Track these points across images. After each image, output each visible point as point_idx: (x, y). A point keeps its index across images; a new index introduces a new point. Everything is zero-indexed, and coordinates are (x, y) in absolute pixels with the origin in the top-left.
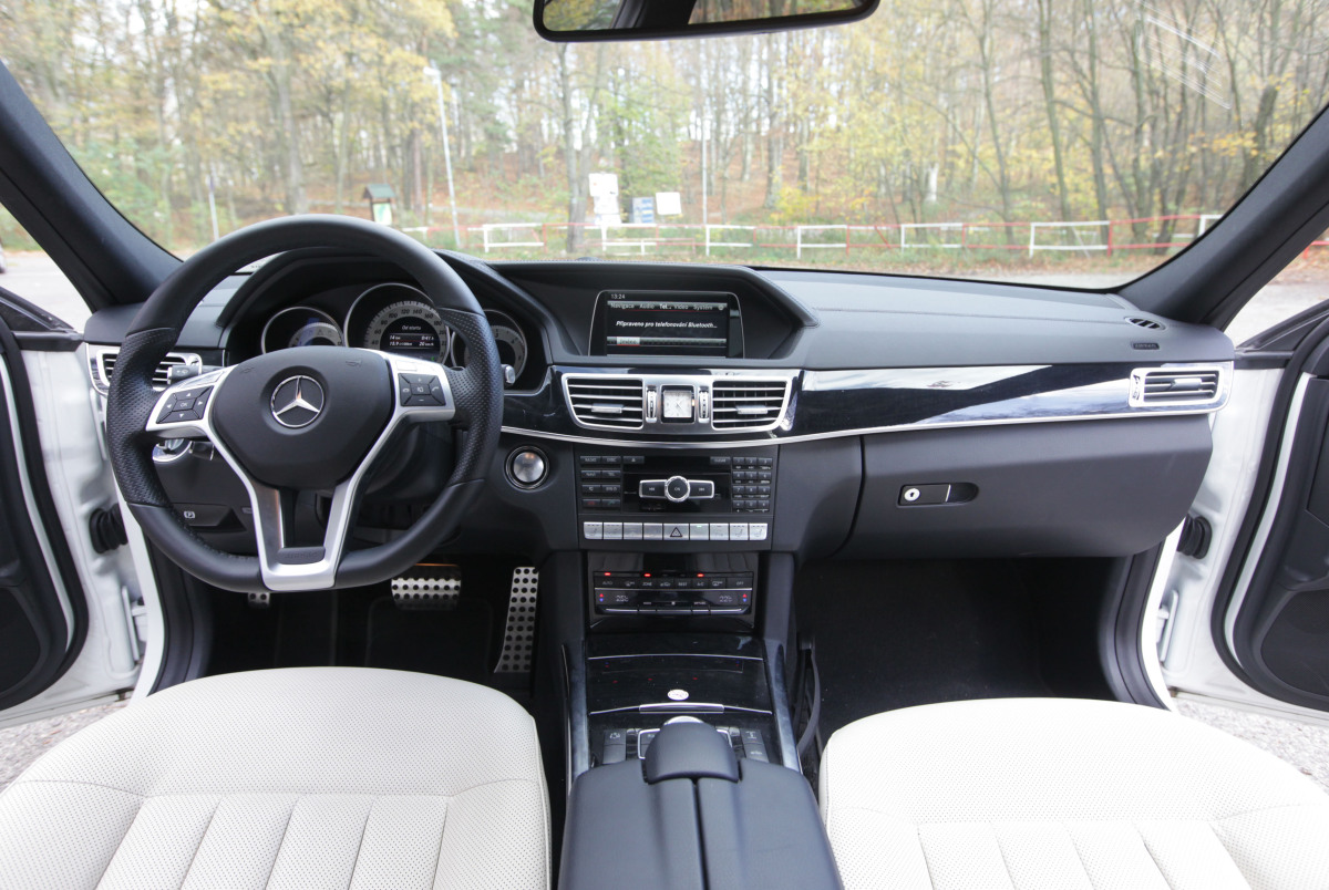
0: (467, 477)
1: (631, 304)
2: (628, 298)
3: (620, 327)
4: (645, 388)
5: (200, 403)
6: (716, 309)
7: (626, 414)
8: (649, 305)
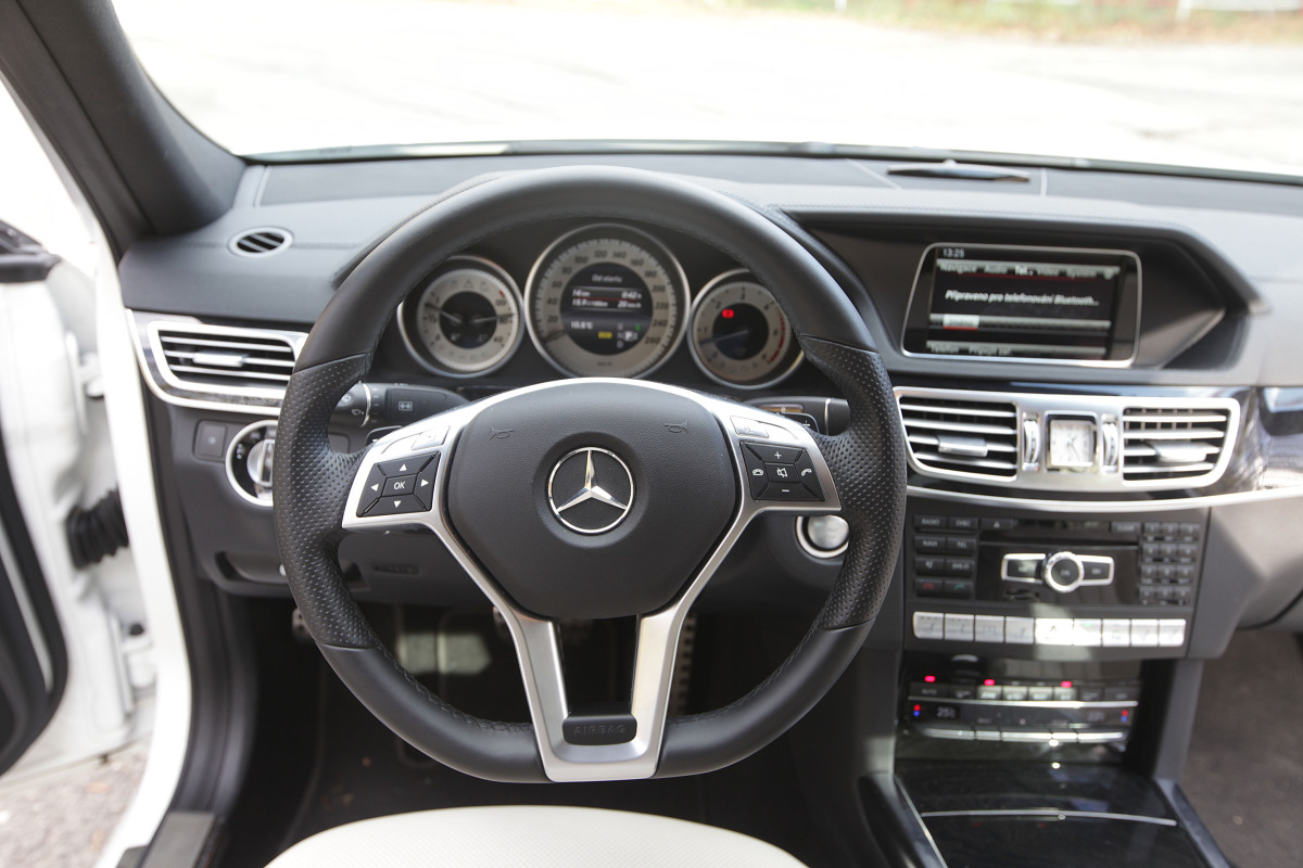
0: (856, 619)
1: (971, 266)
2: (970, 255)
3: (951, 301)
4: (1021, 415)
5: (424, 483)
6: (1100, 276)
7: (992, 456)
8: (999, 267)
